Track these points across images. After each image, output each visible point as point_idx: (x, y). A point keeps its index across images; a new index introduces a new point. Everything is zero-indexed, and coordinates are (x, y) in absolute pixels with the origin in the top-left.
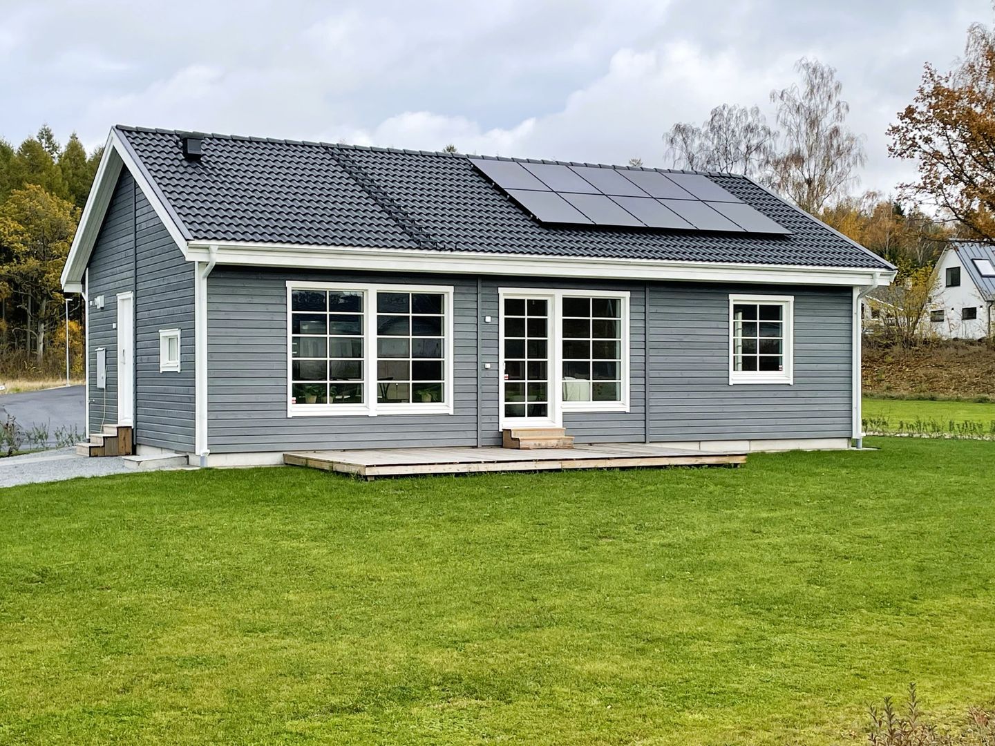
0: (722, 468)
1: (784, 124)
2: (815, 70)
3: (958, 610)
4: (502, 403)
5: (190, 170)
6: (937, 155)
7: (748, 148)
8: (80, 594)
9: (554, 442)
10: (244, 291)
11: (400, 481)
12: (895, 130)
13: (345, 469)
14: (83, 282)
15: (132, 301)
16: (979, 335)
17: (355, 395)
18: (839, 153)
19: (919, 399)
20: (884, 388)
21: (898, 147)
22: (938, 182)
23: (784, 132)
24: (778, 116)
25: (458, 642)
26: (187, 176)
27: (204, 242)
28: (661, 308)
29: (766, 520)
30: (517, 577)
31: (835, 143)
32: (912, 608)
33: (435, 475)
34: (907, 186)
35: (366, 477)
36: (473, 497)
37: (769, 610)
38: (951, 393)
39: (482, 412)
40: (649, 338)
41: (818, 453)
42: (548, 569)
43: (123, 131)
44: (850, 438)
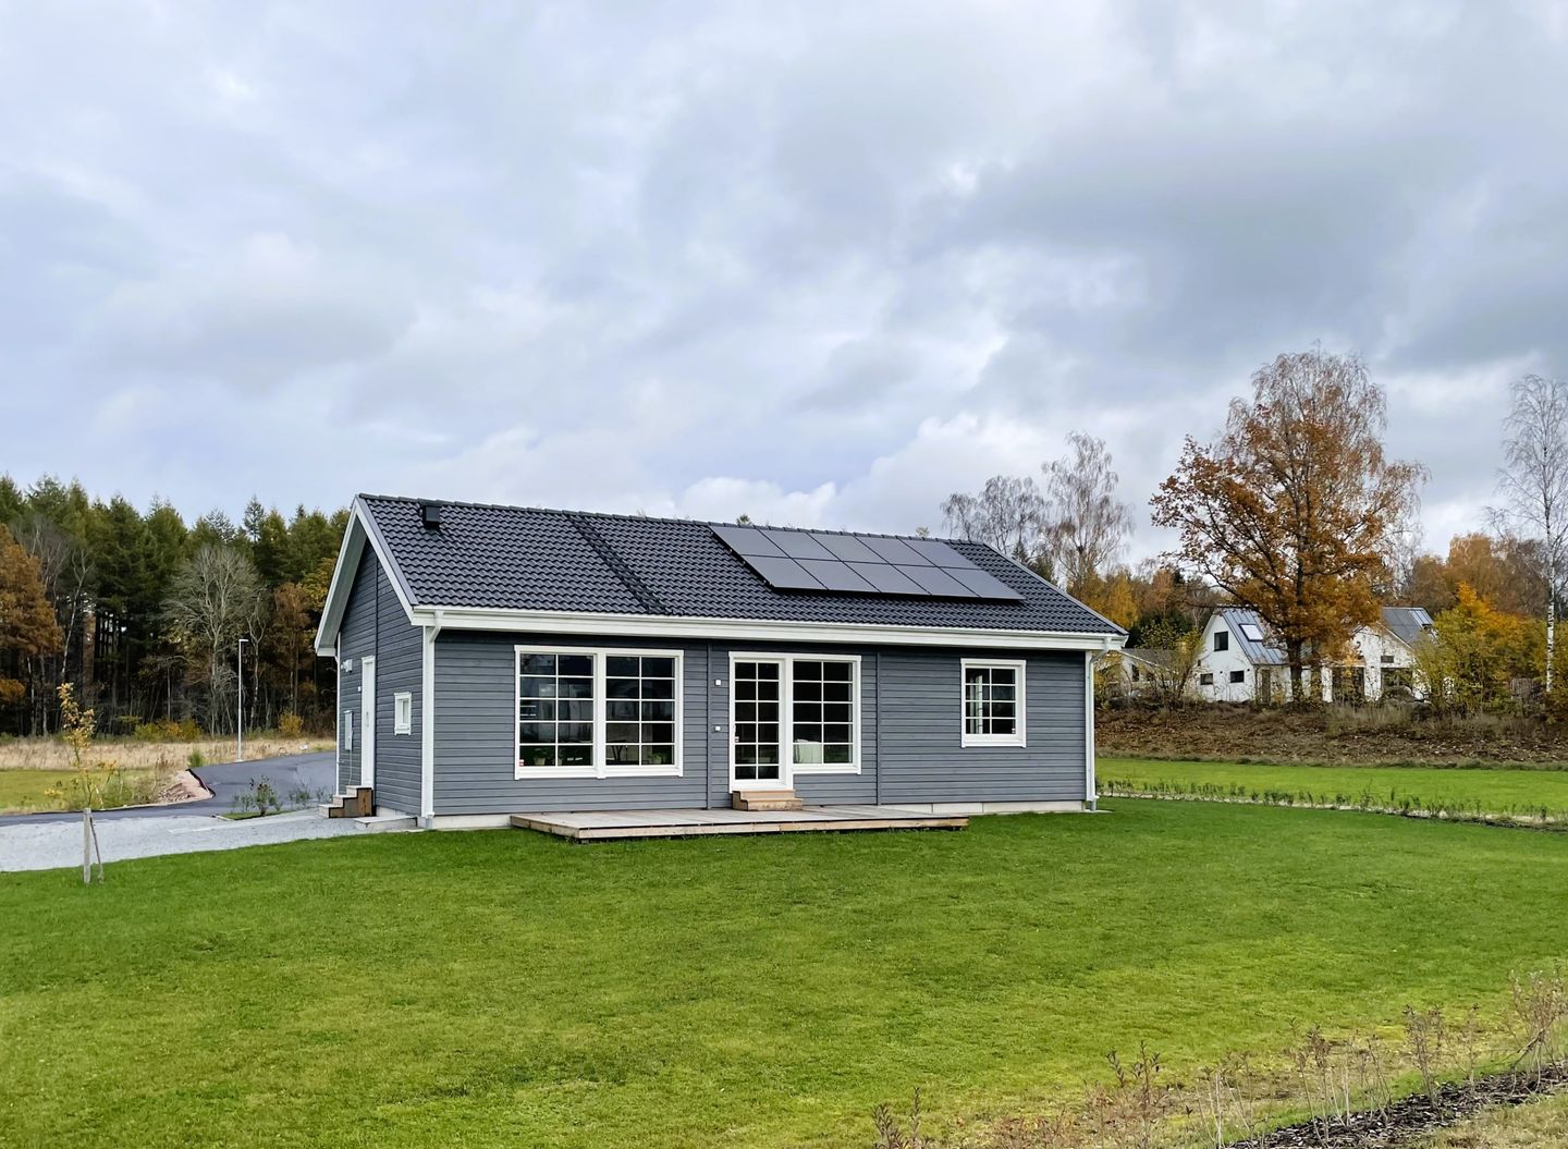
0: (943, 831)
1: (1057, 494)
2: (1084, 443)
3: (1131, 982)
4: (733, 765)
5: (427, 537)
6: (1199, 524)
7: (1022, 517)
8: (243, 962)
9: (783, 804)
10: (473, 655)
11: (613, 844)
12: (1158, 500)
13: (562, 832)
14: (336, 647)
15: (373, 665)
16: (1243, 698)
17: (585, 757)
18: (1109, 522)
19: (1184, 760)
20: (1150, 749)
21: (1161, 516)
22: (1199, 551)
23: (1056, 501)
24: (1050, 487)
25: (601, 1017)
26: (423, 543)
27: (430, 607)
28: (894, 672)
29: (968, 886)
30: (694, 945)
31: (1105, 512)
32: (1084, 980)
33: (651, 838)
34: (1169, 554)
35: (580, 840)
36: (682, 861)
37: (937, 981)
38: (1215, 754)
39: (712, 774)
40: (881, 701)
41: (1050, 815)
42: (726, 937)
43: (366, 499)
44: (1084, 801)
